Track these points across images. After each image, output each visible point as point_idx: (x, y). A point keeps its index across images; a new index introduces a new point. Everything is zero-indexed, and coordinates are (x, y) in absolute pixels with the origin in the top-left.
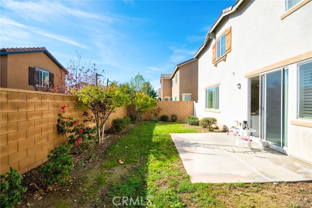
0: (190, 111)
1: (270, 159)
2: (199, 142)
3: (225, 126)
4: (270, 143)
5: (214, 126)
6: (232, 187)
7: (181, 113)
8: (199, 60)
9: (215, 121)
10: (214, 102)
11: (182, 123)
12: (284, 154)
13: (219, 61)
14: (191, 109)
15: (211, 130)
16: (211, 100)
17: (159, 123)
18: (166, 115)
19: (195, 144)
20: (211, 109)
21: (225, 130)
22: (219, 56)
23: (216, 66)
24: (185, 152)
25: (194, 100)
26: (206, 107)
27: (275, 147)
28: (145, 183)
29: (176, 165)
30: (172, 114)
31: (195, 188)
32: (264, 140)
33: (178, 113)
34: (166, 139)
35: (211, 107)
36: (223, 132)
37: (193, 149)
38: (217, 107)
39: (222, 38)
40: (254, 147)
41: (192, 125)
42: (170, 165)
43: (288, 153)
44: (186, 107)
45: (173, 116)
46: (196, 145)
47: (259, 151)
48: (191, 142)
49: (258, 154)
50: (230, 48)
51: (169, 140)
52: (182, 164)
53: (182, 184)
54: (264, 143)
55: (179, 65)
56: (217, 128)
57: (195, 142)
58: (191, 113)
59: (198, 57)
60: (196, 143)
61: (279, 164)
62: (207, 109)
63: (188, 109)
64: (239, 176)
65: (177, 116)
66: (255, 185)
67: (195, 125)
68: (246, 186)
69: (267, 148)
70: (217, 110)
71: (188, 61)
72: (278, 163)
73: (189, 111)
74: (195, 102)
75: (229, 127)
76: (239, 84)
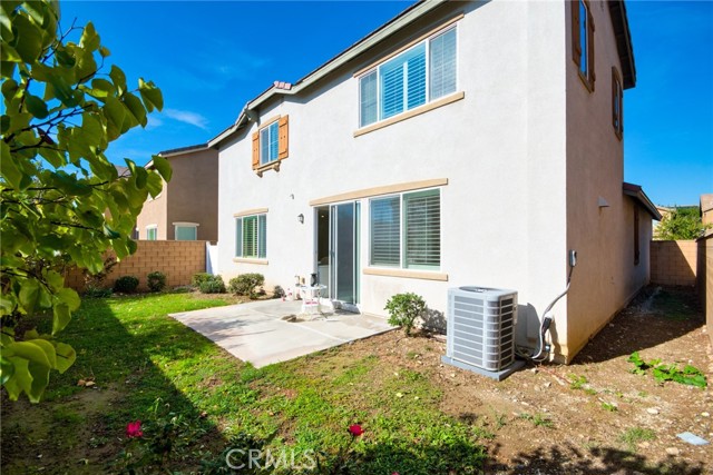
0: (198, 263)
1: (344, 321)
2: (241, 319)
3: (277, 287)
4: (342, 302)
5: (257, 289)
6: (309, 358)
7: (172, 269)
8: (221, 154)
9: (260, 279)
10: (256, 244)
11: (179, 292)
12: (357, 312)
13: (267, 168)
14: (200, 258)
15: (254, 298)
16: (250, 240)
17: (113, 299)
18: (131, 275)
19: (234, 323)
20: (249, 258)
21: (279, 294)
22: (265, 158)
23: (260, 175)
24: (224, 337)
25: (207, 239)
26: (238, 254)
27: (347, 306)
28: (176, 392)
29: (219, 358)
30: (149, 272)
31: (264, 372)
32: (335, 300)
33: (167, 270)
34: (167, 326)
35: (250, 253)
36: (274, 297)
37: (235, 330)
38: (263, 254)
39: (272, 127)
40: (325, 311)
41: (210, 292)
42: (207, 359)
43: (360, 310)
44: (187, 254)
45: (153, 277)
46: (239, 323)
47: (331, 314)
48: (227, 321)
49: (330, 318)
50: (287, 151)
51: (175, 326)
52: (228, 354)
53: (244, 374)
54: (335, 304)
55: (167, 152)
56: (262, 293)
57: (234, 320)
58: (198, 268)
59: (219, 147)
60: (238, 321)
61: (353, 324)
62: (241, 258)
63: (192, 259)
64: (313, 346)
65: (164, 278)
66: (332, 350)
67: (216, 292)
68: (323, 353)
69: (339, 310)
70: (262, 260)
71: (191, 148)
72: (351, 323)
73: (193, 264)
74: (208, 243)
75: (284, 288)
76: (302, 216)
